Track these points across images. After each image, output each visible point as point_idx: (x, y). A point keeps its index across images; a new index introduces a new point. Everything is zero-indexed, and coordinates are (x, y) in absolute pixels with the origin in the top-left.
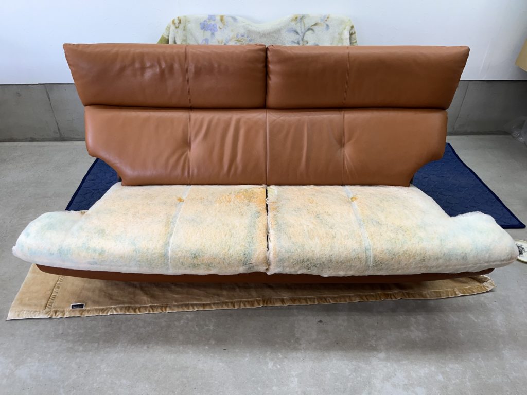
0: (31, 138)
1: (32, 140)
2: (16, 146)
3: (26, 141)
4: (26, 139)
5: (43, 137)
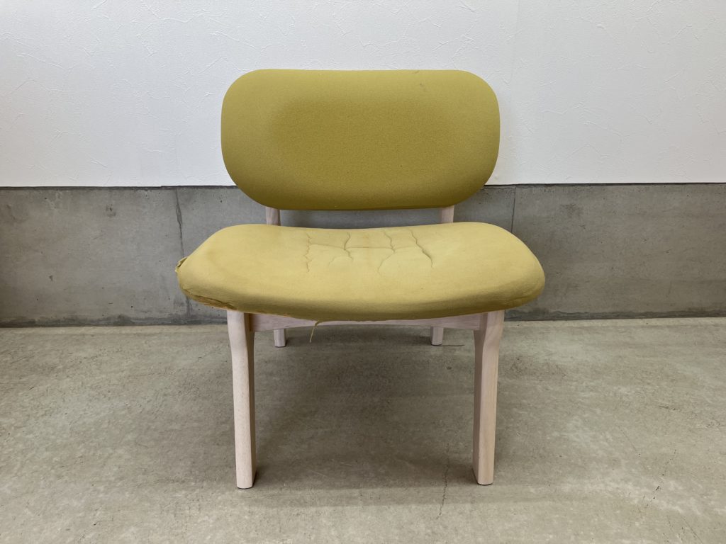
0: (120, 317)
1: (123, 321)
2: (84, 335)
3: (108, 325)
4: (108, 319)
5: (147, 315)
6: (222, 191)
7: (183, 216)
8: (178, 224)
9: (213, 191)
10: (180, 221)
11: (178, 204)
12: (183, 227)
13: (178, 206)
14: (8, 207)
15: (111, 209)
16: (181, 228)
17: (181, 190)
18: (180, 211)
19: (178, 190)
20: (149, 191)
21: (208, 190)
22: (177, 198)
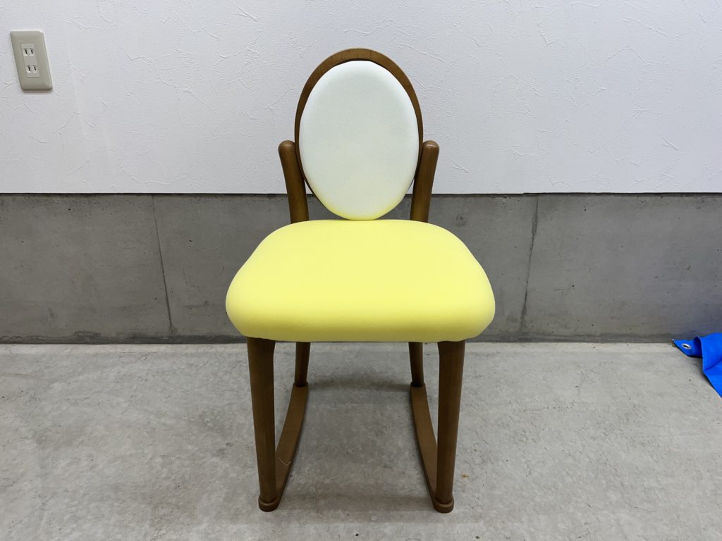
6: (589, 198)
7: (538, 226)
8: (531, 235)
9: (579, 198)
10: (534, 232)
11: (537, 212)
12: (535, 240)
13: (536, 216)
15: (461, 218)
16: (533, 239)
17: (544, 197)
18: (536, 221)
19: (540, 197)
20: (508, 198)
21: (574, 197)
22: (537, 207)
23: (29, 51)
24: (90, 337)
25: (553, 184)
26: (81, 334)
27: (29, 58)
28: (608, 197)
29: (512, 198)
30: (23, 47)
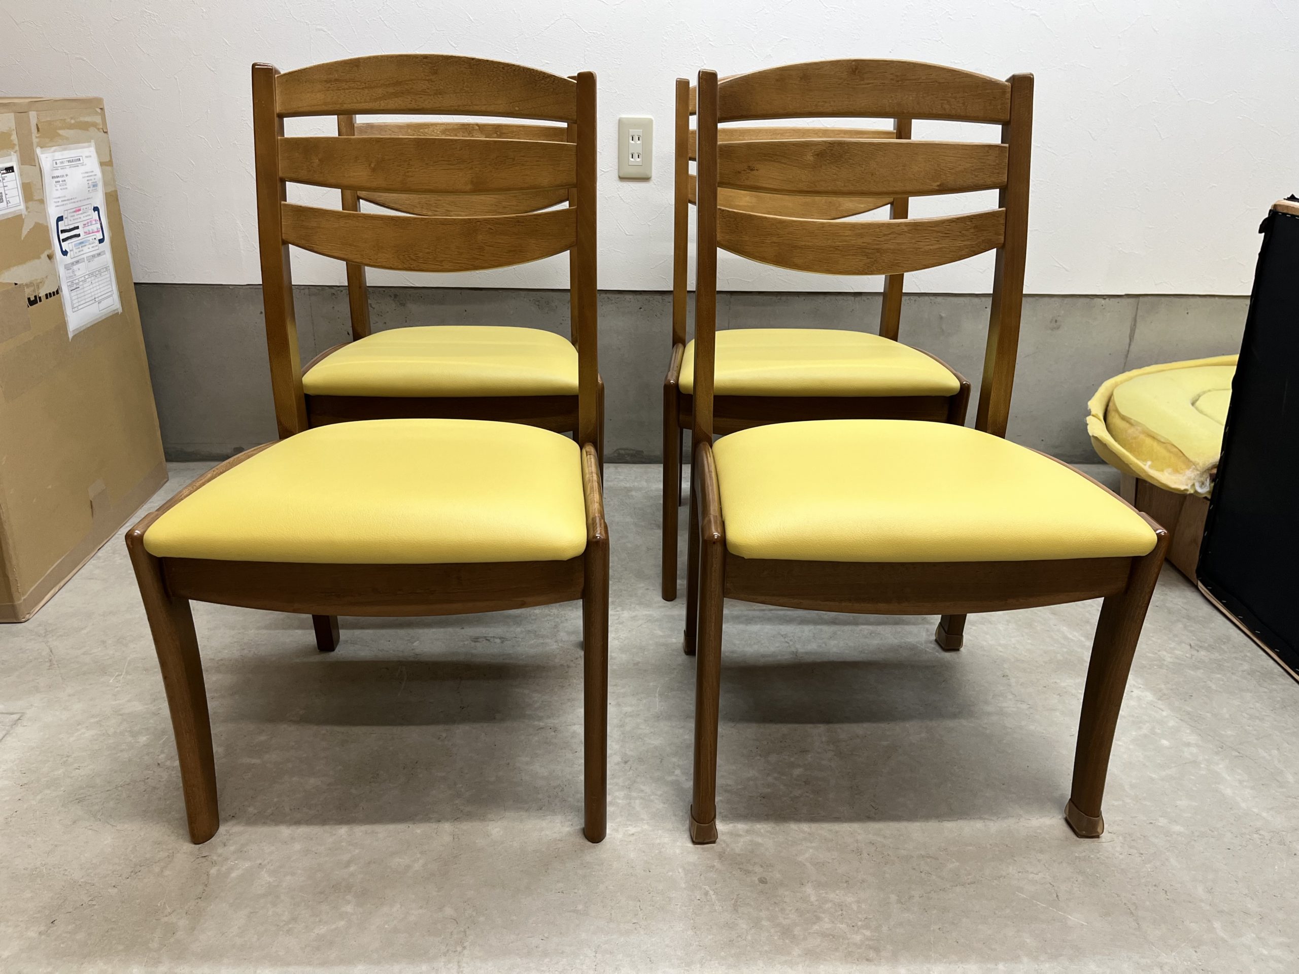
6: (1192, 300)
7: (1137, 331)
8: (1128, 340)
9: (1183, 300)
10: (1131, 338)
11: (1136, 315)
12: (1132, 347)
13: (1135, 320)
14: (941, 318)
15: (1056, 321)
16: (1130, 345)
17: (1146, 299)
18: (1135, 325)
19: (1141, 299)
20: (1107, 300)
21: (1177, 300)
22: (1137, 308)
23: (636, 138)
24: (632, 456)
25: (1156, 285)
26: (623, 452)
27: (636, 146)
28: (1212, 299)
29: (1112, 299)
30: (631, 134)
